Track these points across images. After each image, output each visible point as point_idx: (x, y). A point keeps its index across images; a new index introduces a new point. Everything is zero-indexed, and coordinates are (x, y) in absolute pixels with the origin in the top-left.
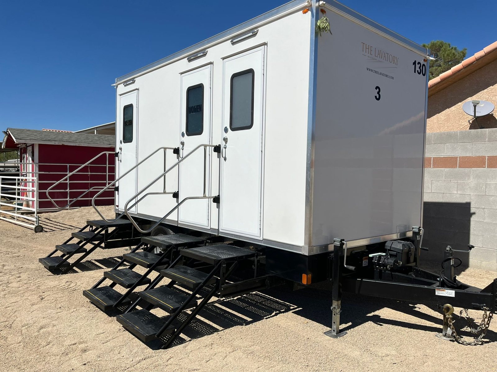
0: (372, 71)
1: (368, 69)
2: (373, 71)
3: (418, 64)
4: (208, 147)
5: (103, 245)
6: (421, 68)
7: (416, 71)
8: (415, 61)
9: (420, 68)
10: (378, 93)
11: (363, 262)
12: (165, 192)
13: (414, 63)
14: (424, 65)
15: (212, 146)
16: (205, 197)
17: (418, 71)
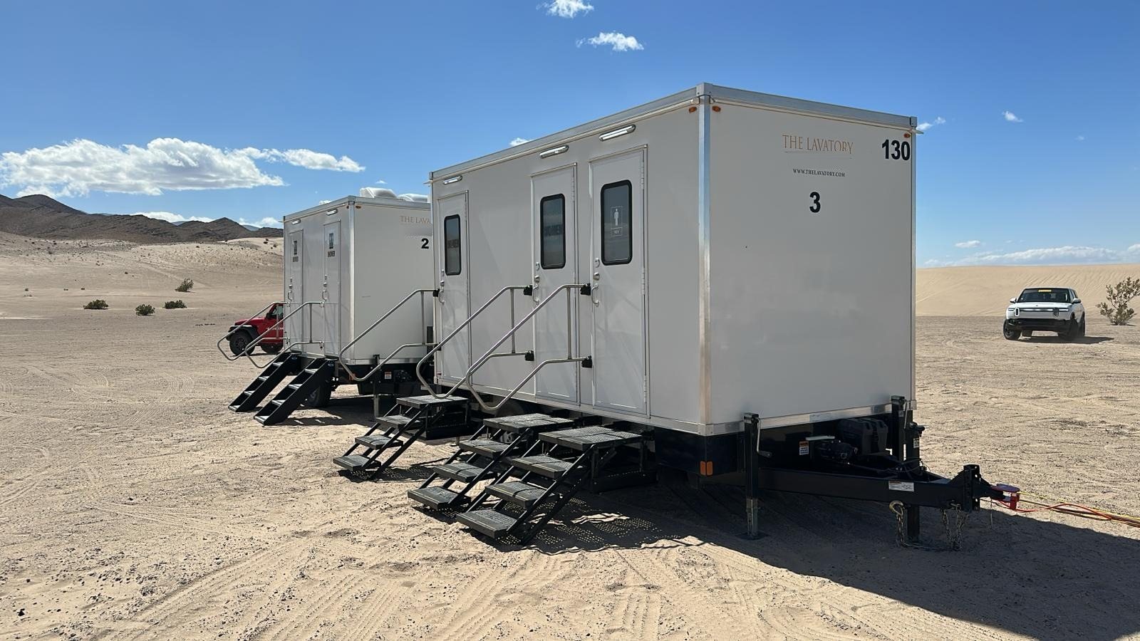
0: (803, 172)
1: (795, 171)
2: (805, 172)
3: (893, 143)
4: (572, 290)
5: (424, 435)
6: (900, 149)
7: (890, 156)
8: (887, 141)
9: (897, 149)
10: (816, 202)
11: (800, 449)
12: (513, 353)
13: (886, 144)
14: (905, 143)
15: (578, 287)
16: (570, 359)
17: (893, 155)
